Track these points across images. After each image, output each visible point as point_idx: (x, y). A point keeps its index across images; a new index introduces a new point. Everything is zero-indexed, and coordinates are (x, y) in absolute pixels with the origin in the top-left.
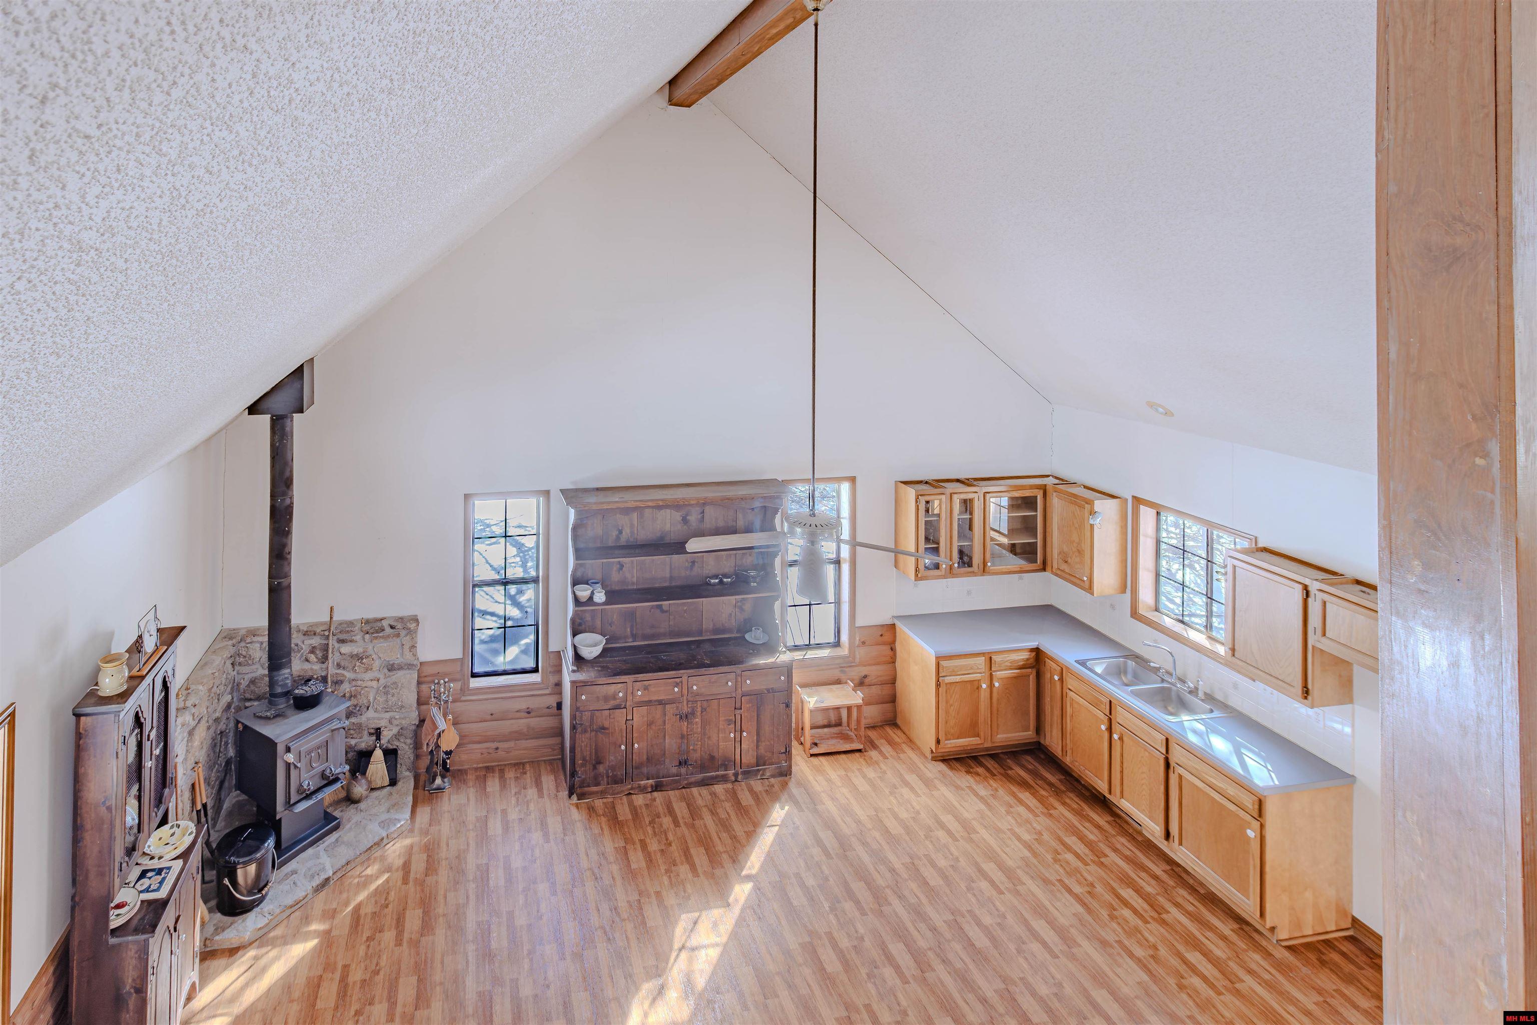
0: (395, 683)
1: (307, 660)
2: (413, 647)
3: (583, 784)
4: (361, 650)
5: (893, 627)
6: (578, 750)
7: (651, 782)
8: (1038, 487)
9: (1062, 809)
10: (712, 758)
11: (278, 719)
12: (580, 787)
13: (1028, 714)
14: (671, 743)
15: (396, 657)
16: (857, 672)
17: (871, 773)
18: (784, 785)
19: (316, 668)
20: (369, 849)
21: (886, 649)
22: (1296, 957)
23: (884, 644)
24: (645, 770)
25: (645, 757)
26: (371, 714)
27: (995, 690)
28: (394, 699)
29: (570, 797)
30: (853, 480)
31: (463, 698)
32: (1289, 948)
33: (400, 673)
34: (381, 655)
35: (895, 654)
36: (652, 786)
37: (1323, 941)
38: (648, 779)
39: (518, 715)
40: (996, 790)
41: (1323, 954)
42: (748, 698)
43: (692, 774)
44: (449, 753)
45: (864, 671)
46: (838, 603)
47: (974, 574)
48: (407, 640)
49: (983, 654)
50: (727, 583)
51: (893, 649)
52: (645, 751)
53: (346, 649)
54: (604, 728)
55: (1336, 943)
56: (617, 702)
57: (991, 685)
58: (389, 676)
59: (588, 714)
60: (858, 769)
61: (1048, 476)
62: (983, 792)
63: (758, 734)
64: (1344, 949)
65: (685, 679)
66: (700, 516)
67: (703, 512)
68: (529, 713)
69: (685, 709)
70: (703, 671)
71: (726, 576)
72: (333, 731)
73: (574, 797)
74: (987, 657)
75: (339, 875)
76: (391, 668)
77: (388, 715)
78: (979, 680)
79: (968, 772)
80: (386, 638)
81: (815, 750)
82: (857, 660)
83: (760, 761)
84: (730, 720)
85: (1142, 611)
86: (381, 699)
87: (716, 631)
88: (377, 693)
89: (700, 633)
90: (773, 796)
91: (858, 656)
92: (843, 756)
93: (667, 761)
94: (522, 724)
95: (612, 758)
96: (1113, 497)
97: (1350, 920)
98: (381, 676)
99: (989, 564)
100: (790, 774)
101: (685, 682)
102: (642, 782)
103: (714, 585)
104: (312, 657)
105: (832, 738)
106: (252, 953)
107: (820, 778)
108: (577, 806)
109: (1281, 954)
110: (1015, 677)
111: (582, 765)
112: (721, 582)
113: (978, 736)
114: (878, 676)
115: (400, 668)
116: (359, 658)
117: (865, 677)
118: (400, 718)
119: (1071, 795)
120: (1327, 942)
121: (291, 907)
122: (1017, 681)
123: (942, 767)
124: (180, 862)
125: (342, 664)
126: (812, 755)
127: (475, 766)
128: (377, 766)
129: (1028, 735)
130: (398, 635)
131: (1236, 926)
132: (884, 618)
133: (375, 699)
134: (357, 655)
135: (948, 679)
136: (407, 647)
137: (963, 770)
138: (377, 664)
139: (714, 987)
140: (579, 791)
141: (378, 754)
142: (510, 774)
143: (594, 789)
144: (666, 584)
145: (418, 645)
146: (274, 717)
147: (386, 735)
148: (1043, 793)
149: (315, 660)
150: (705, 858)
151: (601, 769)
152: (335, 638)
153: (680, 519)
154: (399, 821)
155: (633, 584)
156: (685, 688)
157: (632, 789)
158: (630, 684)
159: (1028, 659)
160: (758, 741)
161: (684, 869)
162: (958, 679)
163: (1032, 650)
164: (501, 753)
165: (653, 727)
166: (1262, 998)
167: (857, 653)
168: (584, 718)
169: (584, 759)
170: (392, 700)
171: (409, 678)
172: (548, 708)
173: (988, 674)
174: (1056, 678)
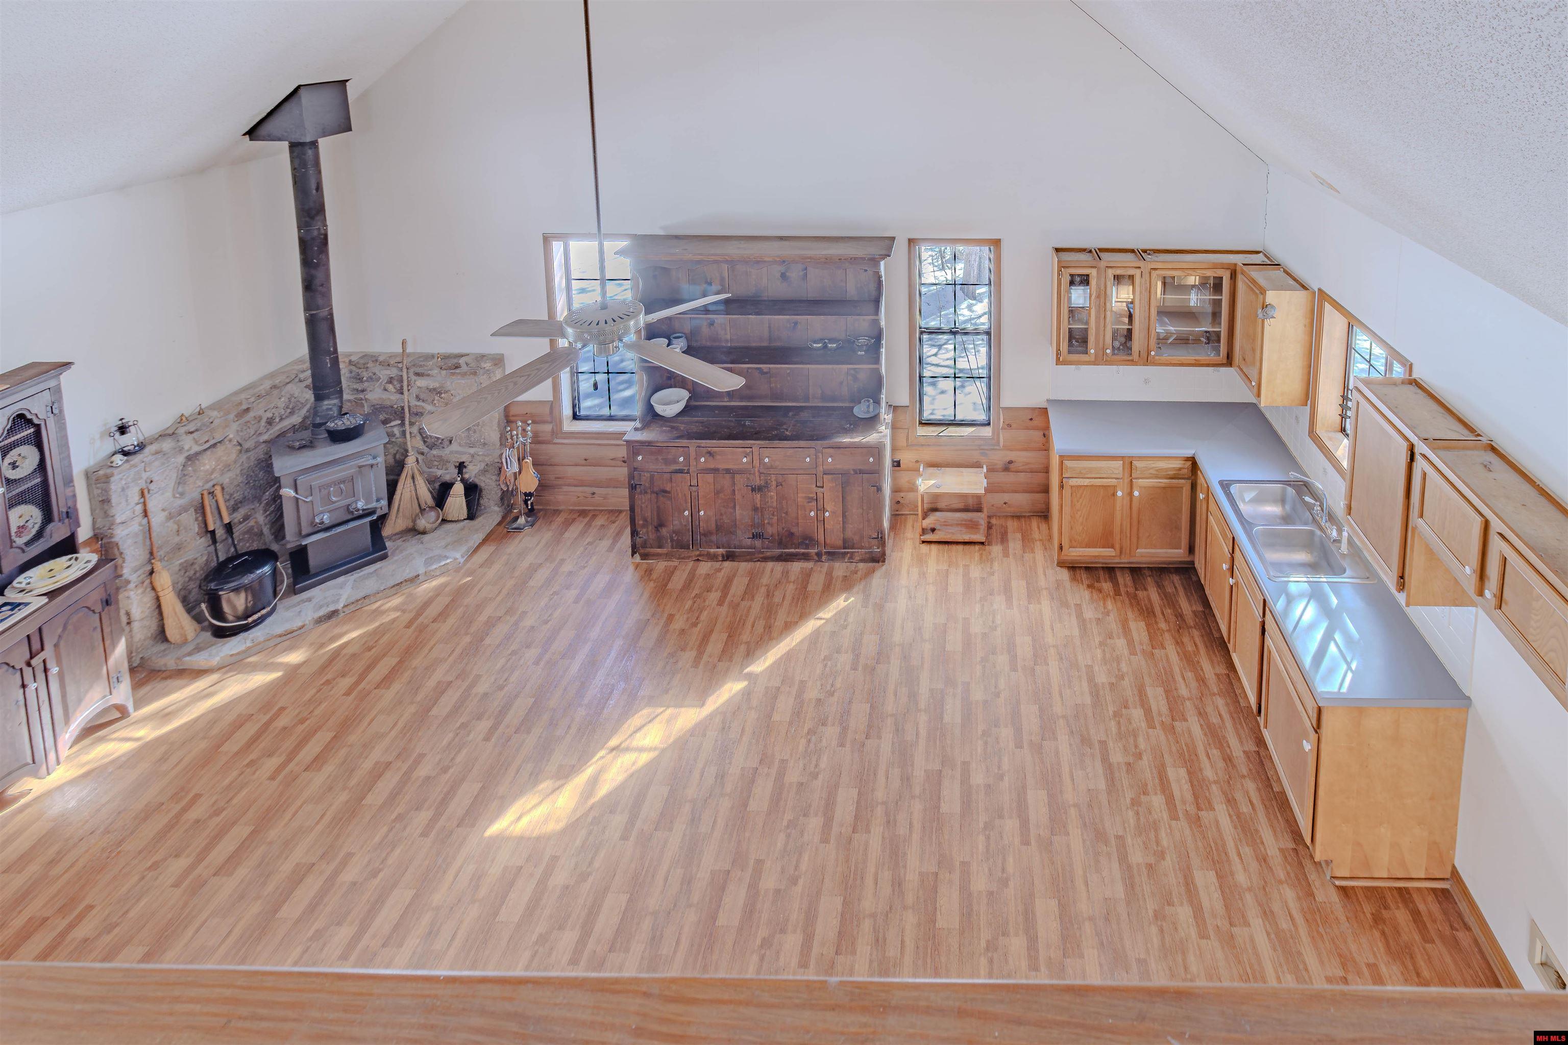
1: (385, 390)
3: (644, 545)
4: (438, 385)
5: (1044, 411)
6: (637, 510)
7: (721, 551)
8: (1224, 266)
9: (1171, 651)
10: (791, 534)
11: (304, 450)
12: (643, 547)
13: (1178, 528)
14: (742, 514)
16: (999, 457)
17: (976, 572)
18: (870, 573)
19: (391, 398)
20: (398, 585)
21: (1037, 435)
22: (1344, 907)
23: (1035, 428)
24: (714, 538)
25: (713, 526)
26: (454, 447)
27: (1134, 500)
28: (477, 435)
29: (632, 556)
30: (996, 243)
31: (556, 441)
32: (1343, 890)
36: (723, 556)
37: (1399, 889)
38: (718, 548)
39: (613, 463)
40: (1108, 614)
41: (1386, 907)
42: (830, 477)
43: (768, 548)
44: (527, 495)
45: (1012, 455)
47: (1132, 362)
49: (1123, 458)
50: (830, 349)
51: (1046, 436)
52: (713, 519)
53: (421, 382)
54: (665, 492)
55: (1415, 896)
56: (677, 467)
57: (1130, 494)
59: (648, 475)
60: (965, 566)
61: (1258, 252)
62: (1089, 613)
63: (844, 516)
64: (1422, 907)
65: (755, 449)
66: (801, 273)
67: (806, 269)
69: (757, 482)
70: (776, 443)
71: (832, 340)
72: (360, 467)
73: (637, 556)
74: (1128, 461)
75: (352, 608)
77: (472, 451)
78: (1115, 487)
79: (1090, 586)
80: (464, 375)
81: (929, 537)
82: (1001, 444)
83: (847, 544)
84: (812, 498)
85: (1320, 431)
87: (824, 398)
89: (807, 399)
90: (848, 584)
91: (1002, 439)
92: (960, 547)
93: (739, 532)
94: (619, 472)
95: (676, 522)
96: (1304, 287)
97: (1450, 869)
99: (1153, 353)
100: (884, 561)
101: (756, 453)
102: (712, 550)
103: (818, 349)
104: (390, 387)
105: (958, 525)
106: (215, 677)
107: (915, 571)
108: (637, 566)
109: (1327, 896)
110: (1164, 488)
111: (643, 526)
112: (825, 347)
113: (1112, 547)
114: (1027, 464)
116: (437, 392)
117: (1010, 462)
118: (482, 455)
119: (1196, 633)
120: (1403, 893)
121: (280, 636)
122: (1166, 493)
123: (1064, 574)
124: (45, 600)
125: (422, 397)
126: (923, 542)
127: (571, 508)
128: (457, 500)
129: (1178, 554)
130: (475, 373)
131: (1291, 845)
132: (1037, 400)
134: (434, 389)
135: (1073, 482)
137: (1086, 582)
139: (610, 804)
140: (642, 551)
141: (459, 487)
142: (599, 521)
143: (659, 550)
144: (765, 344)
146: (300, 448)
147: (469, 470)
148: (1163, 625)
149: (393, 390)
150: (720, 646)
151: (664, 531)
152: (408, 370)
153: (778, 275)
154: (447, 557)
155: (727, 341)
156: (756, 457)
157: (699, 555)
158: (692, 450)
159: (1180, 469)
160: (844, 523)
161: (689, 655)
162: (1086, 482)
163: (1187, 459)
164: (596, 498)
165: (721, 495)
166: (1257, 955)
167: (1001, 436)
168: (643, 478)
169: (645, 520)
170: (475, 436)
173: (1127, 480)
174: (1202, 496)
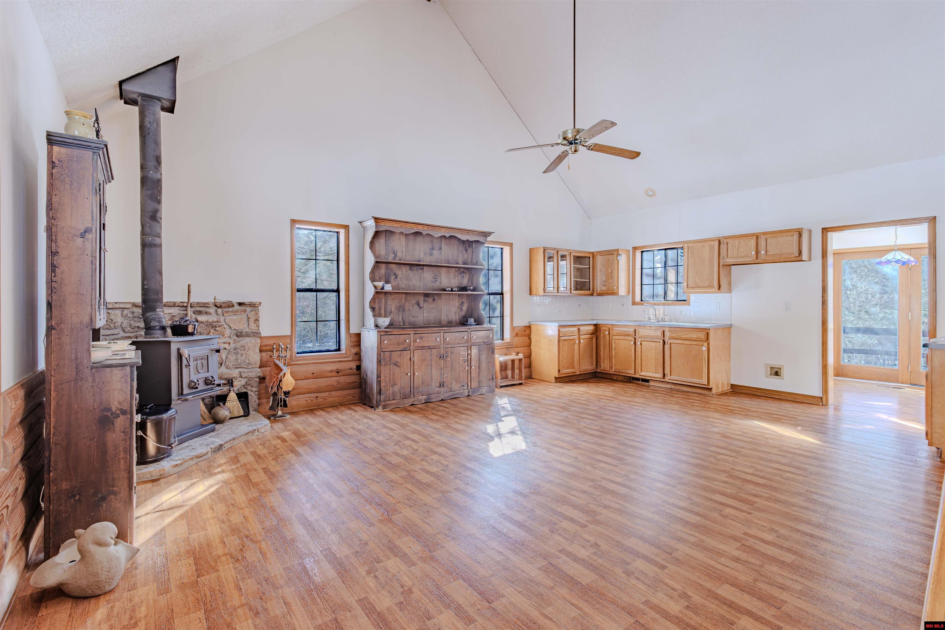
0: (243, 346)
2: (257, 320)
3: (385, 399)
4: (215, 320)
5: (530, 327)
6: (382, 377)
7: (424, 397)
8: (590, 253)
12: (384, 401)
13: (593, 357)
14: (435, 373)
15: (243, 327)
16: (514, 351)
20: (247, 434)
21: (527, 339)
24: (421, 389)
25: (421, 381)
26: (223, 369)
27: (581, 345)
28: (243, 358)
29: (377, 409)
30: (511, 245)
31: (293, 363)
33: (247, 339)
34: (231, 326)
35: (531, 341)
36: (425, 399)
39: (331, 374)
42: (474, 347)
43: (446, 392)
44: (287, 393)
45: (517, 350)
46: (502, 317)
48: (252, 315)
49: (576, 326)
51: (530, 339)
52: (421, 378)
54: (397, 363)
56: (405, 346)
57: (579, 342)
58: (239, 341)
63: (479, 368)
65: (442, 333)
66: (439, 251)
67: (441, 248)
68: (338, 372)
69: (442, 352)
70: (451, 329)
71: (454, 288)
72: (211, 350)
73: (380, 407)
74: (578, 328)
76: (239, 335)
77: (237, 370)
78: (575, 340)
79: (573, 383)
80: (235, 312)
81: (502, 384)
82: (514, 344)
83: (480, 384)
84: (466, 360)
86: (232, 358)
87: (449, 322)
88: (228, 353)
89: (440, 322)
91: (515, 342)
93: (433, 384)
94: (333, 381)
95: (402, 382)
98: (231, 341)
99: (572, 290)
100: (495, 392)
101: (442, 335)
102: (420, 397)
108: (383, 411)
110: (588, 340)
111: (385, 386)
112: (452, 290)
113: (574, 368)
115: (248, 335)
116: (213, 326)
118: (247, 372)
122: (589, 342)
123: (561, 384)
127: (302, 409)
128: (233, 404)
129: (593, 368)
130: (245, 311)
132: (526, 322)
133: (227, 357)
135: (563, 338)
136: (252, 320)
137: (570, 383)
138: (228, 332)
140: (383, 403)
141: (232, 396)
142: (329, 409)
143: (392, 401)
144: (422, 291)
145: (260, 319)
147: (238, 384)
151: (396, 388)
152: (193, 309)
153: (429, 251)
154: (263, 424)
155: (403, 288)
156: (442, 338)
157: (414, 401)
158: (412, 335)
159: (593, 330)
160: (479, 372)
162: (566, 338)
163: (594, 325)
164: (320, 400)
165: (425, 363)
167: (514, 340)
168: (386, 356)
169: (386, 383)
170: (241, 359)
171: (253, 344)
172: (351, 369)
173: (578, 336)
174: (607, 333)
